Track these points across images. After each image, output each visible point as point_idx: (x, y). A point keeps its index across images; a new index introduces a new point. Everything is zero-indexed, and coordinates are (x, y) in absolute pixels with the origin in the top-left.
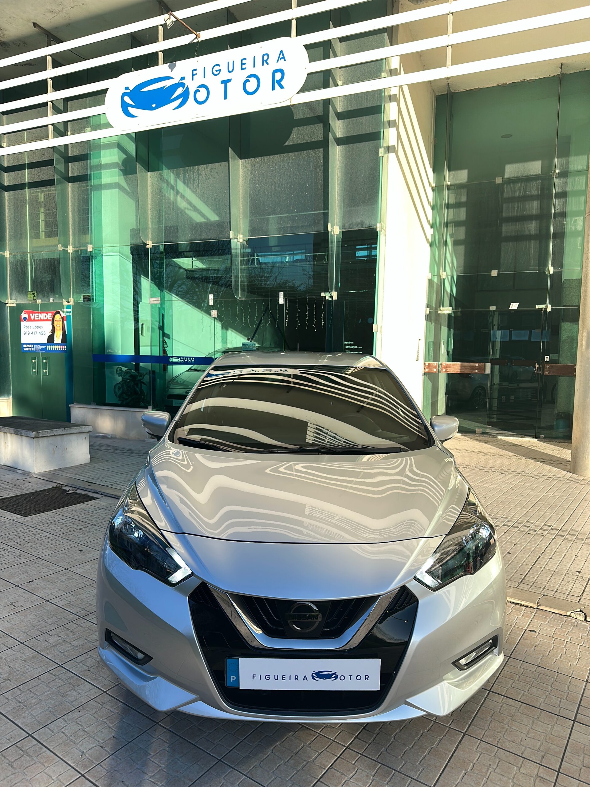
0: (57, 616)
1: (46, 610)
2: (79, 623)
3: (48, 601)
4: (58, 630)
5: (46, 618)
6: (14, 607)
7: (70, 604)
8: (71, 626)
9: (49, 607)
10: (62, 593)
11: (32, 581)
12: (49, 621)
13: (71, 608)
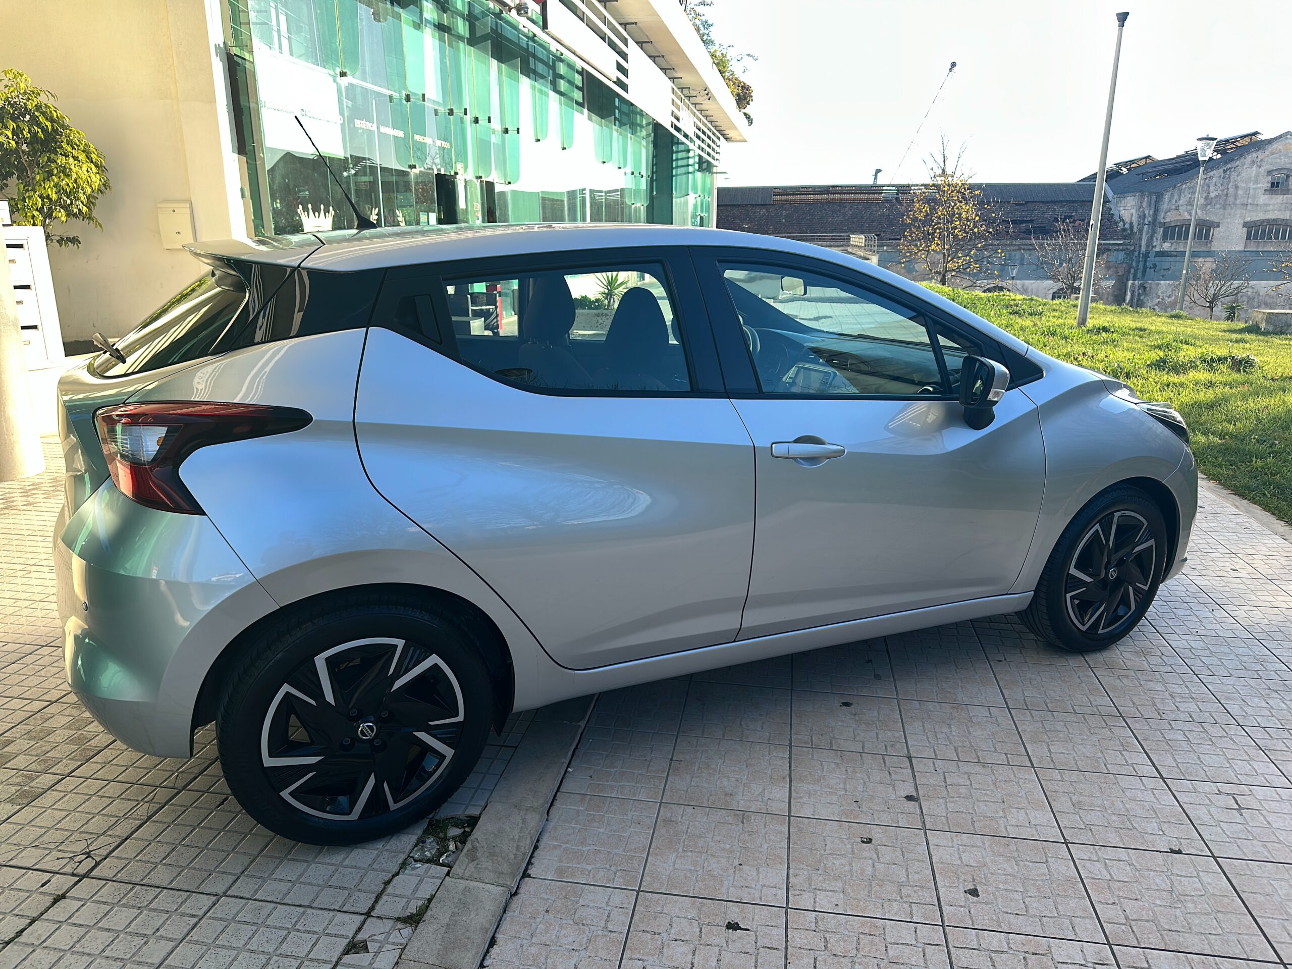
0: (1163, 739)
1: (1175, 760)
2: (1134, 709)
3: (1162, 777)
4: (1173, 716)
5: (1184, 744)
6: (1238, 798)
7: (1125, 747)
8: (1149, 712)
9: (1166, 762)
10: (1124, 782)
11: (1173, 851)
12: (1181, 737)
13: (1129, 740)
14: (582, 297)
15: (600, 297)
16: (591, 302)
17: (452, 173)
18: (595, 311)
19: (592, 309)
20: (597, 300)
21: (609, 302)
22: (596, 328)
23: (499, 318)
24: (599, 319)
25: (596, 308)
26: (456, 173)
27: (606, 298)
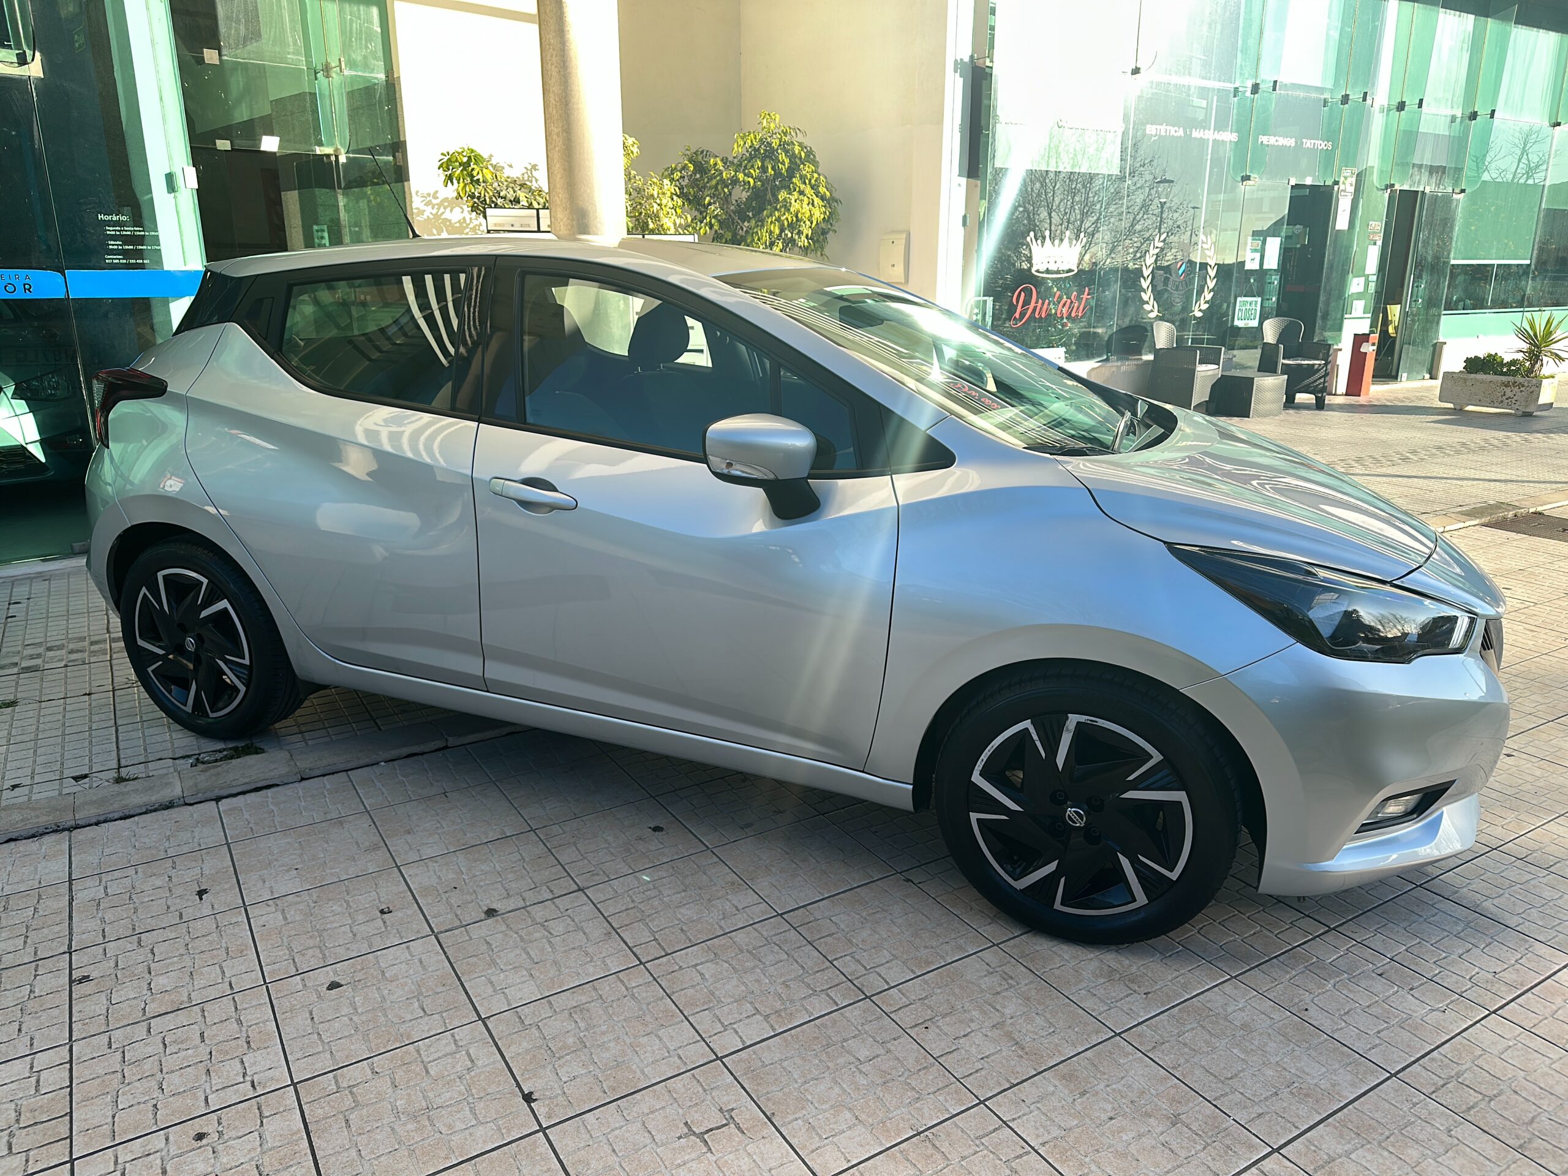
14: (1490, 355)
15: (1520, 356)
16: (1502, 364)
17: (1329, 183)
18: (1504, 378)
19: (1504, 374)
20: (1513, 362)
21: (1533, 366)
22: (1500, 404)
23: (1327, 378)
24: (1508, 390)
25: (1509, 373)
26: (1336, 183)
27: (1530, 359)
